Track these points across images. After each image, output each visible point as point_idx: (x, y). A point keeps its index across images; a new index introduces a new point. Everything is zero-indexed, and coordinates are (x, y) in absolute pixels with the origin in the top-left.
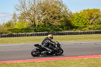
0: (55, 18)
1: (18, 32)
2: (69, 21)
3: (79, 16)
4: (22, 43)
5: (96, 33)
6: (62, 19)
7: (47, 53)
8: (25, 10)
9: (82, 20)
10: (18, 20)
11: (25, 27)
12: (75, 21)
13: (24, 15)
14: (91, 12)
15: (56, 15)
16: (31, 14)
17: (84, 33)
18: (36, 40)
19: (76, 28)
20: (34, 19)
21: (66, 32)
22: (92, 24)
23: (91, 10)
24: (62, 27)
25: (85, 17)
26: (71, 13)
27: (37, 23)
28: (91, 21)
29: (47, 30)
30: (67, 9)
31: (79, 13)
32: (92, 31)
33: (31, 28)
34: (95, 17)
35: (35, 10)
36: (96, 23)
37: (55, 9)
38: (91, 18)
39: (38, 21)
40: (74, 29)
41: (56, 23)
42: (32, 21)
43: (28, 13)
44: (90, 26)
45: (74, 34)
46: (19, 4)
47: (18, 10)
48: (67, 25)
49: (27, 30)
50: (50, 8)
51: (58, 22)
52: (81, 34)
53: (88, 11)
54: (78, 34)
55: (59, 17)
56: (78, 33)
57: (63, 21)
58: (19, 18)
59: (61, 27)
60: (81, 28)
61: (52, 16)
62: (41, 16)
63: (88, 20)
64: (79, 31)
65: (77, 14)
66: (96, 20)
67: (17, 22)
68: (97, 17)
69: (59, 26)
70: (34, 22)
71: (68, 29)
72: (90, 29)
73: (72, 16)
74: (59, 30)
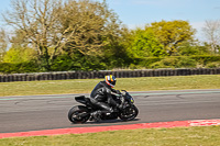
0: (90, 41)
1: (9, 72)
2: (122, 47)
3: (144, 37)
4: (20, 96)
5: (181, 73)
6: (106, 43)
7: (103, 114)
8: (26, 22)
9: (150, 46)
10: (10, 45)
11: (26, 59)
12: (135, 48)
13: (24, 35)
14: (169, 28)
15: (92, 34)
16: (39, 31)
17: (154, 74)
18: (49, 88)
19: (138, 61)
20: (45, 42)
21: (114, 70)
22: (171, 53)
23: (170, 24)
24: (106, 60)
25: (156, 40)
26: (126, 30)
27: (51, 52)
28: (169, 48)
29: (73, 68)
30: (117, 22)
31: (143, 29)
32: (172, 68)
33: (39, 62)
34: (178, 38)
35: (48, 23)
36: (179, 50)
37: (91, 22)
38: (169, 40)
39: (53, 47)
40: (132, 65)
41: (93, 51)
42: (41, 48)
43: (32, 31)
44: (167, 59)
45: (132, 76)
46: (11, 10)
47: (10, 23)
48: (116, 56)
49: (31, 66)
50: (80, 19)
51: (98, 49)
52: (147, 74)
53: (162, 24)
54: (140, 74)
55: (100, 38)
56: (140, 72)
57: (107, 47)
58: (13, 41)
59: (103, 61)
60: (147, 63)
61: (83, 37)
62: (59, 35)
63: (162, 45)
64: (144, 69)
65: (139, 32)
66: (181, 46)
67: (8, 50)
68: (183, 39)
69: (99, 57)
70: (44, 50)
71: (119, 65)
72: (166, 64)
73: (127, 36)
74: (100, 67)
